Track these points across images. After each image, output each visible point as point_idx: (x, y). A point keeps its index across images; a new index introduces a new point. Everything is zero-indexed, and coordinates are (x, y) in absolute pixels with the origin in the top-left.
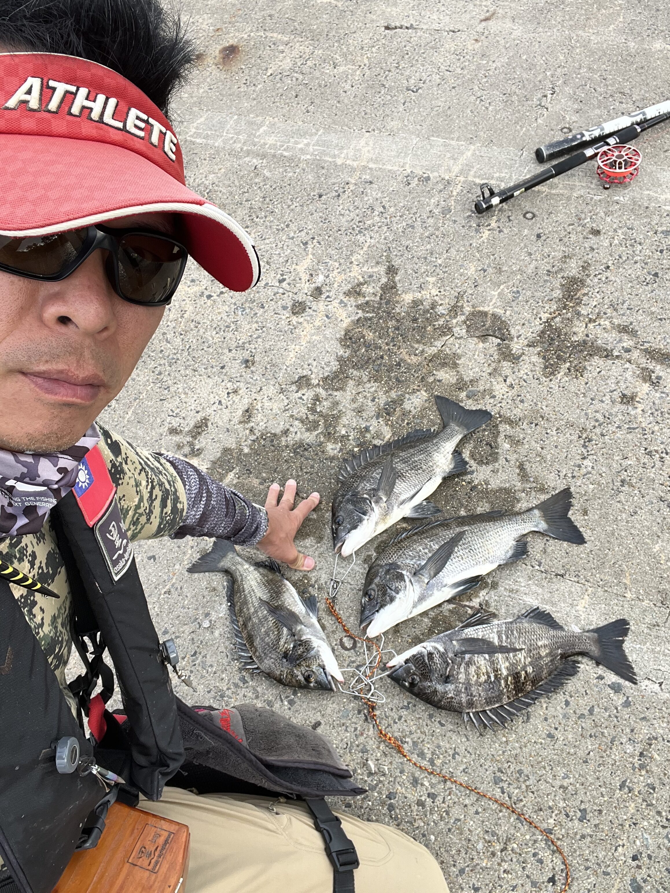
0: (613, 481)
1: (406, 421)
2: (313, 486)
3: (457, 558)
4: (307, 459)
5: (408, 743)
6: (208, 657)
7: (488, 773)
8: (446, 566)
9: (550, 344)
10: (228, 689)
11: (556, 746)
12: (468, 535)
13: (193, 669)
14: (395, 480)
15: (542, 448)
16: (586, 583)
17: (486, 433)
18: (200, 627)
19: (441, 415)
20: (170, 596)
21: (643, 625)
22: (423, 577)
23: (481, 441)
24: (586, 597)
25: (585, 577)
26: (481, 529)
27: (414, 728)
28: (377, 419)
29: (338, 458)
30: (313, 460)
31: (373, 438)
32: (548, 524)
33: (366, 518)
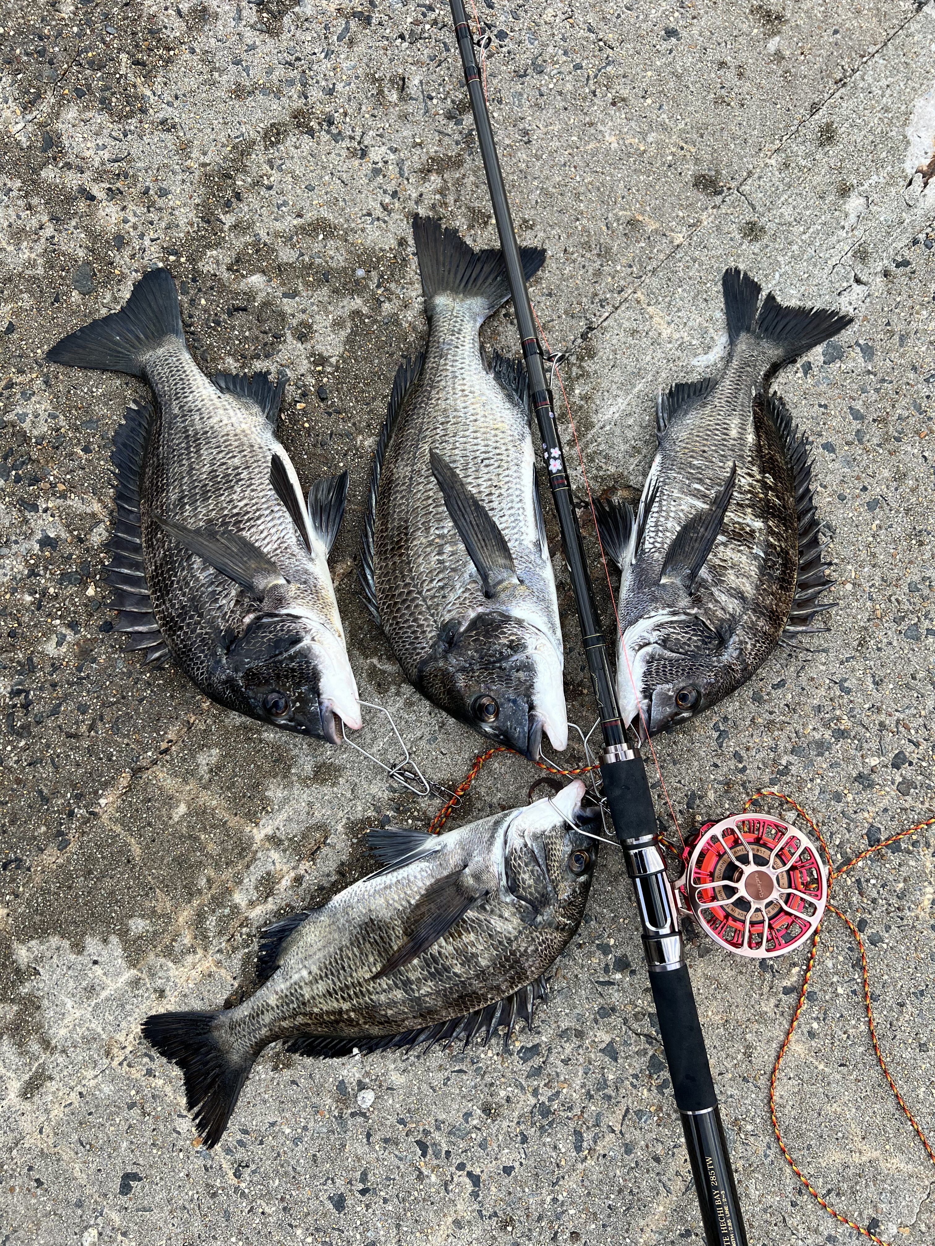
0: (440, 132)
1: (78, 450)
2: (135, 726)
3: (493, 498)
4: (55, 712)
5: (791, 764)
6: (442, 1116)
7: (895, 643)
8: (500, 527)
9: (51, 63)
10: (535, 1092)
11: (894, 505)
12: (446, 452)
13: (456, 1161)
14: (243, 540)
15: (300, 216)
16: (624, 295)
17: (203, 302)
18: (364, 1115)
19: (104, 371)
20: (253, 1167)
21: (744, 247)
22: (505, 584)
23: (218, 323)
24: (650, 309)
25: (612, 291)
26: (441, 419)
27: (768, 741)
28: (34, 508)
29: (94, 640)
30: (66, 697)
31: (81, 541)
32: (476, 295)
33: (306, 642)
